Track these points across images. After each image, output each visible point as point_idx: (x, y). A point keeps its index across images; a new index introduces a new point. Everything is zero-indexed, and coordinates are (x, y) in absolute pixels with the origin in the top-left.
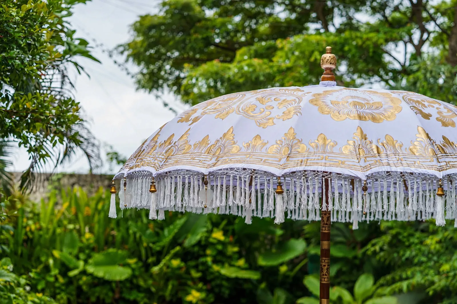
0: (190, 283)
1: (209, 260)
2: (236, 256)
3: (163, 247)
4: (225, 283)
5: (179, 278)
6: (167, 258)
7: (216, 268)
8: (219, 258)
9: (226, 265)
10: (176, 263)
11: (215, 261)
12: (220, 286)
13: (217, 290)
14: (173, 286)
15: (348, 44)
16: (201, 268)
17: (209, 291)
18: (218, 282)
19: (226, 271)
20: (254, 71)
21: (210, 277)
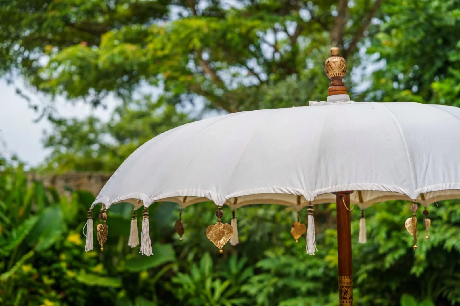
0: (41, 291)
1: (64, 265)
2: (93, 261)
3: (11, 252)
4: (80, 291)
5: (29, 286)
6: (18, 264)
7: (70, 274)
8: (75, 263)
9: (83, 272)
10: (27, 269)
11: (71, 267)
12: (75, 295)
13: (71, 299)
14: (23, 296)
16: (54, 274)
17: (64, 300)
18: (73, 289)
19: (83, 278)
21: (64, 284)
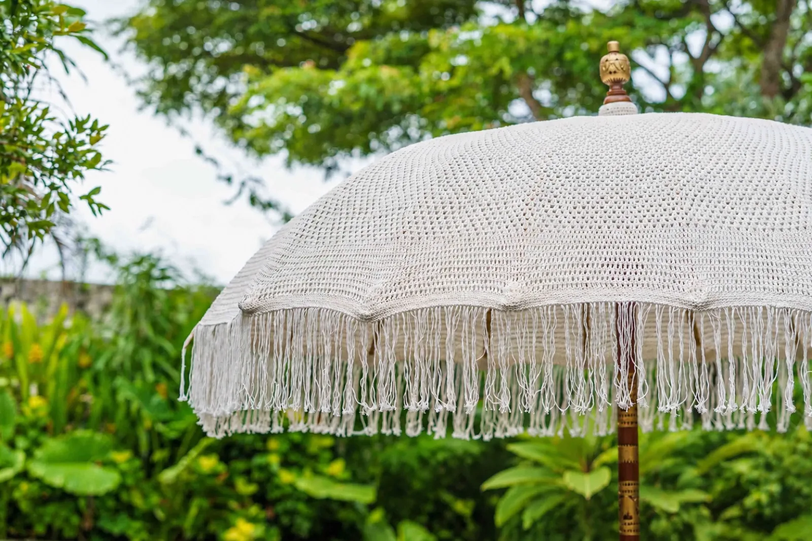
0: (233, 504)
1: (274, 460)
2: (327, 455)
3: (184, 433)
4: (302, 507)
5: (210, 493)
6: (194, 453)
7: (286, 477)
8: (294, 457)
9: (308, 472)
10: (209, 463)
11: (286, 464)
12: (292, 513)
13: (285, 520)
14: (201, 510)
15: (572, 48)
16: (256, 475)
17: (272, 522)
18: (289, 504)
19: (306, 483)
20: (381, 91)
21: (273, 494)
